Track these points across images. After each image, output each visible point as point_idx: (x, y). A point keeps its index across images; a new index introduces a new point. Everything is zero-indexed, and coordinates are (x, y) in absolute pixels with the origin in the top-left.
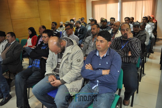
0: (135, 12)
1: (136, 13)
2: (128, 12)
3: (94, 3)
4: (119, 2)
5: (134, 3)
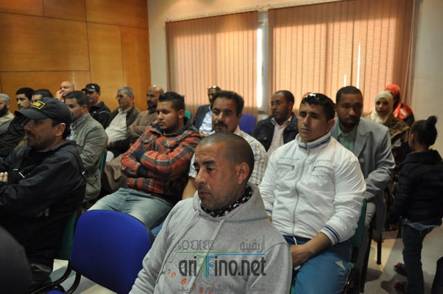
0: (323, 69)
1: (329, 71)
2: (294, 68)
3: (173, 29)
4: (261, 27)
5: (320, 28)
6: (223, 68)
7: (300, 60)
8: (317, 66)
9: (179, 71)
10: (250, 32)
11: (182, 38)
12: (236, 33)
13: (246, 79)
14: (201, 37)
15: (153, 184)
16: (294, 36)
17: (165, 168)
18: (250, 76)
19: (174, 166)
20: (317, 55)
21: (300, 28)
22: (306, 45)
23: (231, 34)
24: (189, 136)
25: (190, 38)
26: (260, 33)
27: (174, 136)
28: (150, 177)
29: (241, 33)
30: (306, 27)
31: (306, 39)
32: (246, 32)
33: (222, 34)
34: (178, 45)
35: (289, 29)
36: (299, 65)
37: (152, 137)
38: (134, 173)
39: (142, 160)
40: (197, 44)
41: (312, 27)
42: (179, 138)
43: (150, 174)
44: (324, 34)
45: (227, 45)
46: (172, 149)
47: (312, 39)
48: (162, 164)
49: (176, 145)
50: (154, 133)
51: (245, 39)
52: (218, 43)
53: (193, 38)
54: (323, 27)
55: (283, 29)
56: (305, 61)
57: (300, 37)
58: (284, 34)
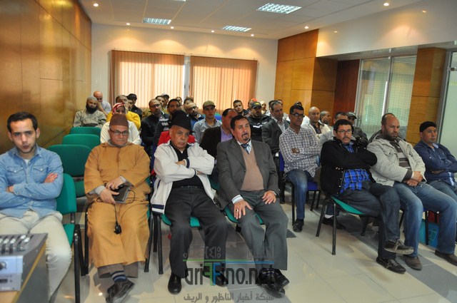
4: (185, 64)
5: (218, 70)
10: (179, 66)
12: (170, 66)
23: (166, 66)
26: (184, 68)
29: (173, 66)
30: (211, 68)
32: (176, 66)
33: (160, 65)
51: (176, 70)
54: (220, 69)
55: (199, 67)
58: (199, 70)
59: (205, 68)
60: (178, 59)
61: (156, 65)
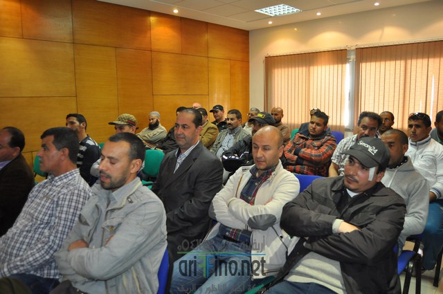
0: (401, 96)
1: (407, 98)
3: (272, 63)
4: (349, 62)
5: (400, 64)
6: (315, 94)
7: (382, 88)
8: (397, 94)
9: (276, 96)
10: (340, 66)
11: (280, 70)
12: (328, 67)
13: (335, 103)
14: (297, 69)
15: (308, 170)
16: (378, 69)
17: (317, 158)
18: (339, 100)
19: (323, 158)
20: (397, 85)
21: (383, 63)
22: (387, 76)
23: (323, 67)
24: (329, 140)
25: (286, 70)
26: (348, 67)
27: (318, 139)
28: (305, 165)
29: (332, 66)
30: (388, 63)
31: (387, 73)
32: (336, 66)
33: (315, 68)
34: (276, 75)
35: (373, 64)
36: (382, 93)
37: (301, 141)
38: (294, 162)
39: (301, 154)
40: (293, 74)
41: (393, 63)
42: (323, 140)
43: (305, 163)
44: (403, 69)
45: (319, 76)
46: (319, 147)
47: (393, 72)
48: (316, 156)
49: (322, 145)
50: (302, 138)
51: (336, 72)
52: (311, 74)
53: (290, 69)
54: (403, 62)
55: (368, 64)
56: (387, 90)
57: (383, 70)
58: (368, 68)
59: (378, 64)
60: (339, 56)
61: (311, 68)
